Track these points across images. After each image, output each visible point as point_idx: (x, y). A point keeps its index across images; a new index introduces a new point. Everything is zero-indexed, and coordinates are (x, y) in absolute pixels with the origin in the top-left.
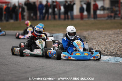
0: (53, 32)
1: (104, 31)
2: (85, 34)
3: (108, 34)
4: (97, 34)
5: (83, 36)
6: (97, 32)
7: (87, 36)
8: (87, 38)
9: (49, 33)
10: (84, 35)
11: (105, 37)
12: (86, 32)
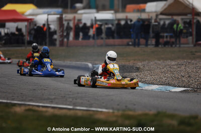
0: (96, 62)
1: (165, 61)
2: (139, 64)
3: (169, 65)
4: (155, 65)
5: (136, 67)
6: (156, 63)
7: (141, 67)
8: (140, 70)
9: (91, 63)
10: (138, 66)
11: (163, 68)
12: (141, 62)
